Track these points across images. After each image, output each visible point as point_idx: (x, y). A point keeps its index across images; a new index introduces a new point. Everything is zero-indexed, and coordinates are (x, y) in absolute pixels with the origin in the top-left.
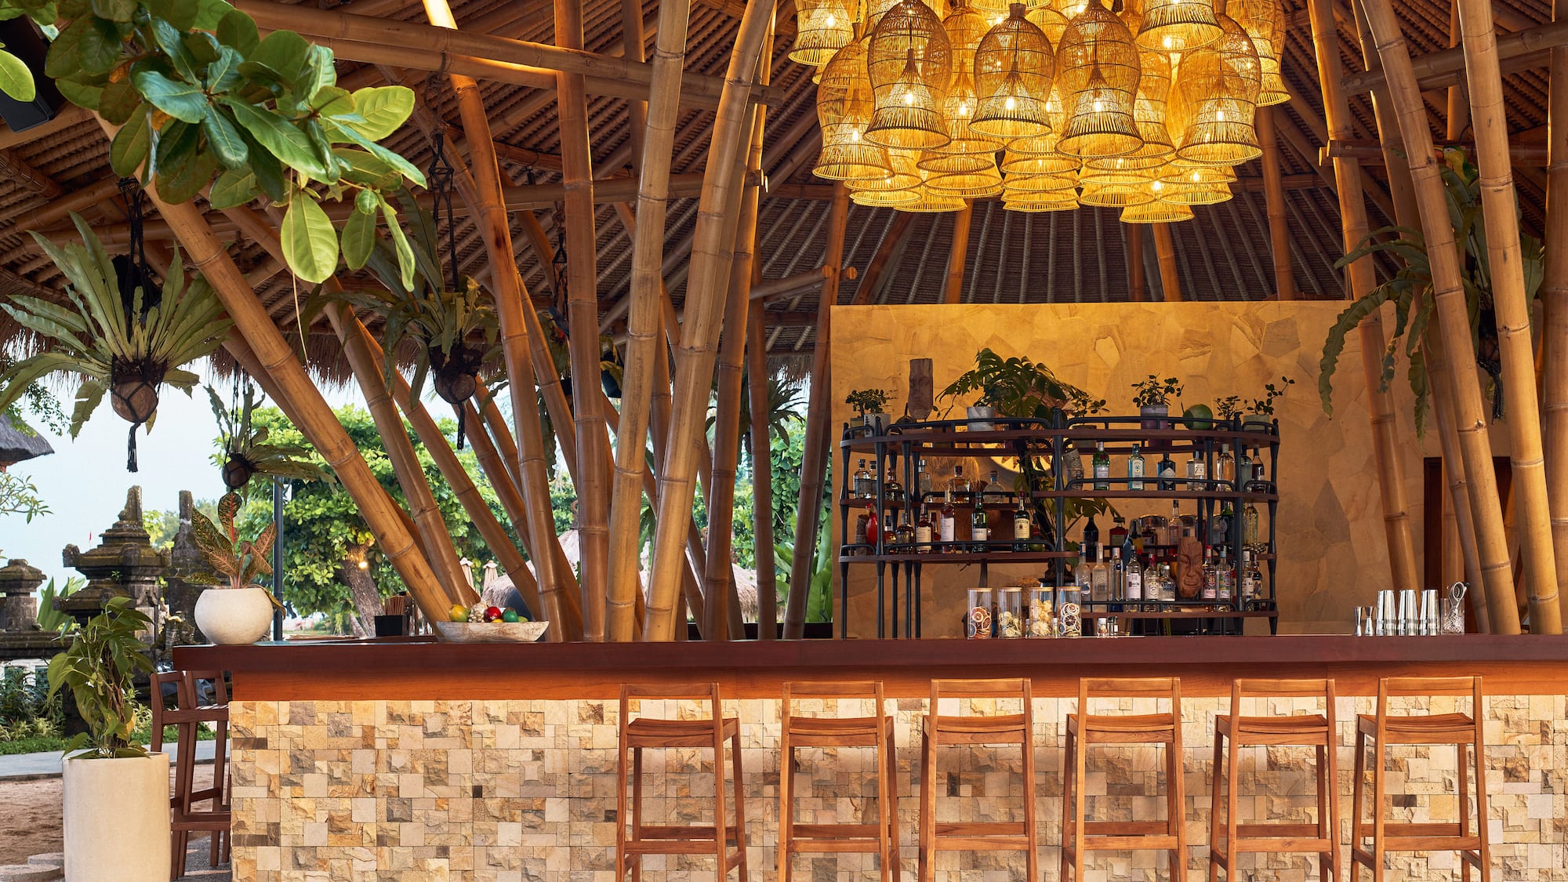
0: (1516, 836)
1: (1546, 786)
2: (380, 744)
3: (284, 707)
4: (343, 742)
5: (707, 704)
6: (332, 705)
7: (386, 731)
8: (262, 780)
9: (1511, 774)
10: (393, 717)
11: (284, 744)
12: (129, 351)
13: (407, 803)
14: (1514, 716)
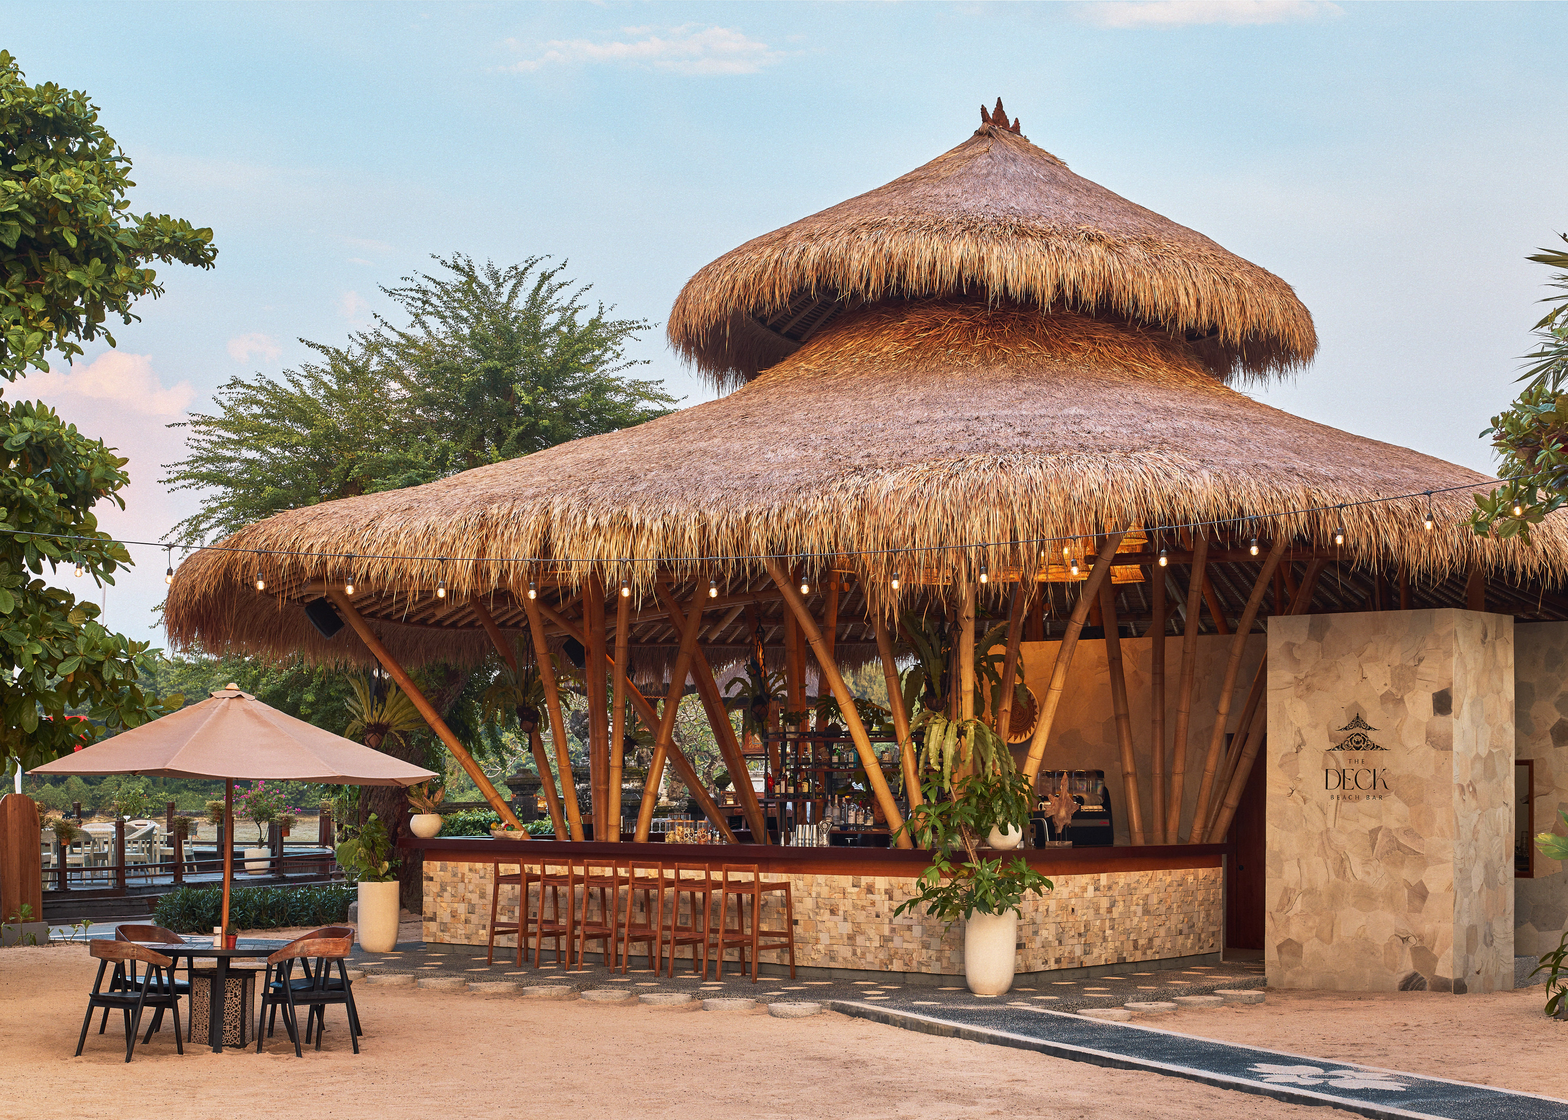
0: (834, 942)
1: (845, 920)
2: (466, 881)
3: (438, 864)
4: (455, 879)
5: (566, 868)
6: (453, 864)
7: (469, 875)
8: (431, 894)
9: (833, 912)
10: (470, 870)
11: (439, 880)
12: (372, 721)
13: (473, 906)
14: (833, 884)
